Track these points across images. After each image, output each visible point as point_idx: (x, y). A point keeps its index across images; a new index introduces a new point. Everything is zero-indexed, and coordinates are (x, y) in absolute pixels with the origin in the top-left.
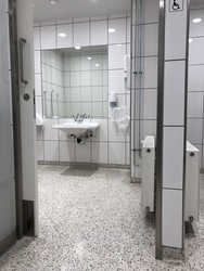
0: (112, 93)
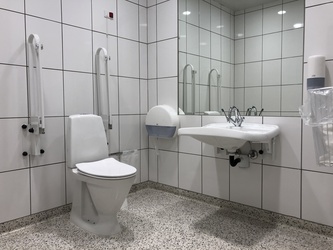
0: (312, 57)
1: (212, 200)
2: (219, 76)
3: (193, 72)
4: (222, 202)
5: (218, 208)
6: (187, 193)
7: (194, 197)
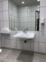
1: (19, 50)
2: (16, 20)
3: (11, 19)
4: (21, 50)
5: (20, 52)
6: (12, 49)
7: (14, 50)
